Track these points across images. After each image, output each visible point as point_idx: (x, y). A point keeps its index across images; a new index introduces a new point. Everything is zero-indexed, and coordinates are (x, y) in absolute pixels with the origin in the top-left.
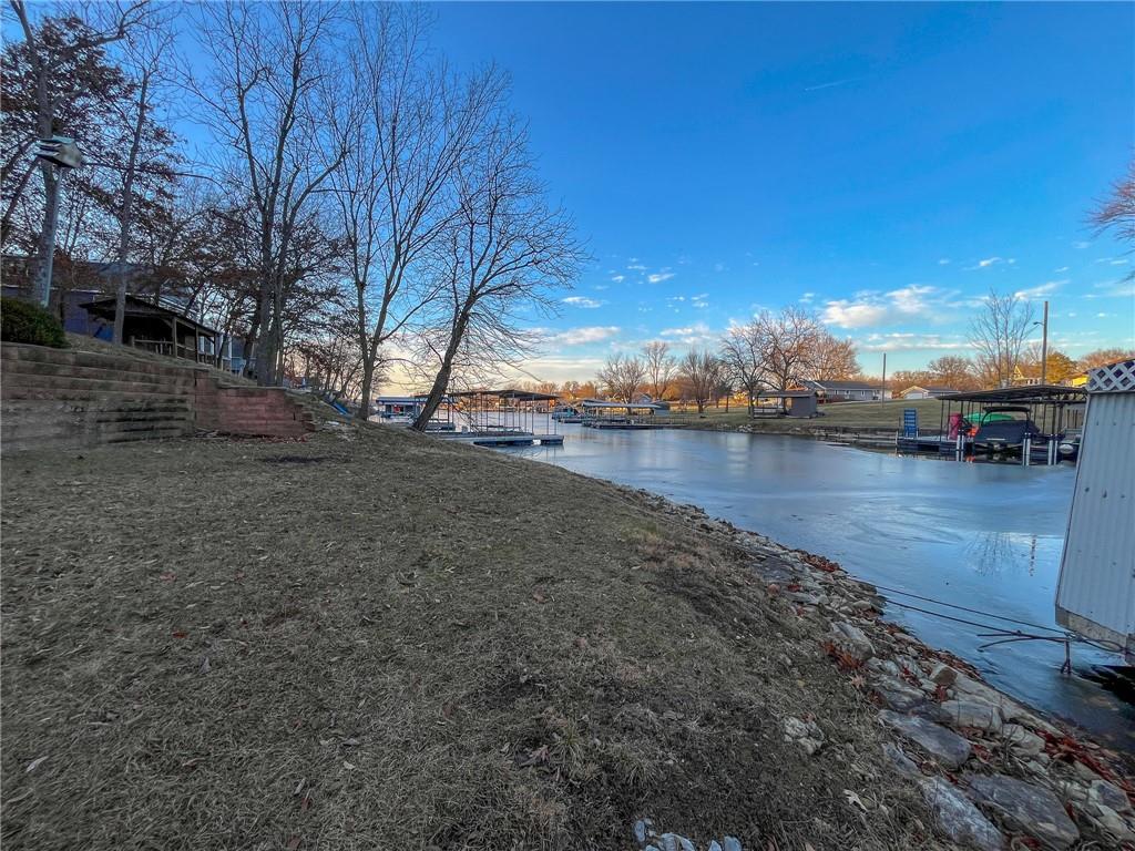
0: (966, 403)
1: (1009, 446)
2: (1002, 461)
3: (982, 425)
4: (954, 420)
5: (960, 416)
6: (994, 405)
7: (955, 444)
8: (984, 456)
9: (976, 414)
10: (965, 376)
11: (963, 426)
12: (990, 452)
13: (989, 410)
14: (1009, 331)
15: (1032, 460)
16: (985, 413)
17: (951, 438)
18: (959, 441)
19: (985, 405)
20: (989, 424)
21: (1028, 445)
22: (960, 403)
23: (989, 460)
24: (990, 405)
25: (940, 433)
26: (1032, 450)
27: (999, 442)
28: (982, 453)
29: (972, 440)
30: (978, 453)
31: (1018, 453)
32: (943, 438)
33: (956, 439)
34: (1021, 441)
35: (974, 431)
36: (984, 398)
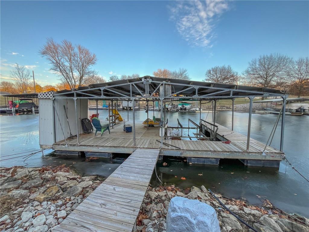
0: (13, 97)
1: (29, 110)
2: (27, 114)
3: (20, 104)
4: (10, 103)
5: (12, 101)
6: (23, 98)
7: (12, 110)
8: (22, 113)
9: (17, 101)
10: (12, 89)
11: (13, 105)
12: (24, 112)
13: (21, 100)
14: (24, 77)
15: (35, 113)
16: (20, 101)
17: (10, 108)
18: (13, 109)
19: (20, 98)
20: (21, 104)
21: (33, 109)
22: (11, 97)
23: (24, 114)
24: (21, 98)
25: (6, 107)
26: (35, 110)
27: (26, 109)
28: (21, 112)
29: (17, 109)
30: (20, 112)
31: (31, 111)
32: (7, 109)
33: (12, 109)
34: (31, 108)
35: (18, 106)
36: (19, 96)
